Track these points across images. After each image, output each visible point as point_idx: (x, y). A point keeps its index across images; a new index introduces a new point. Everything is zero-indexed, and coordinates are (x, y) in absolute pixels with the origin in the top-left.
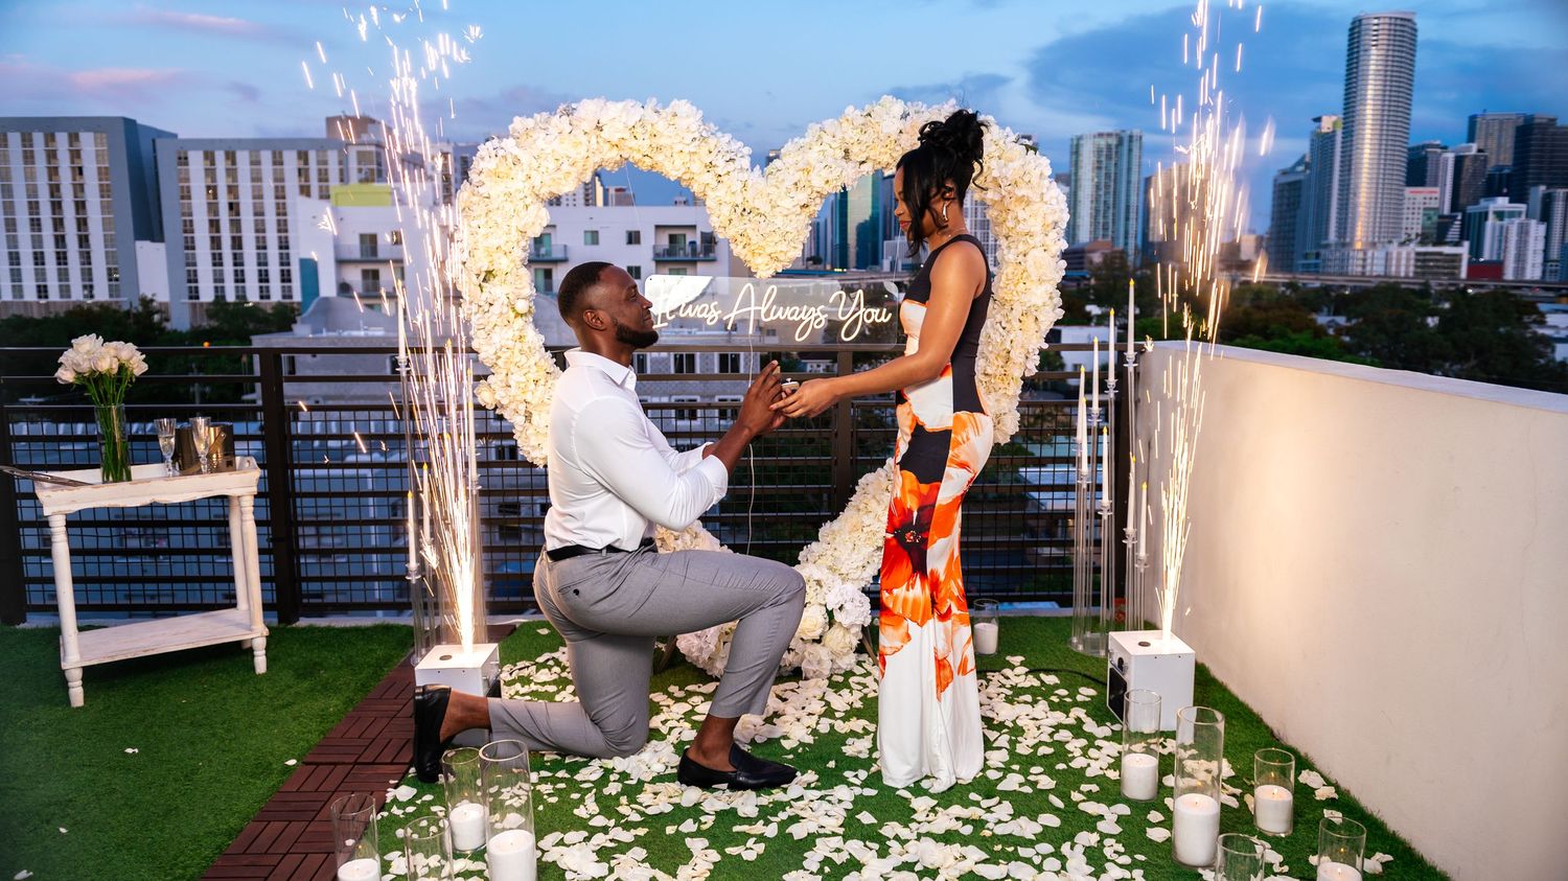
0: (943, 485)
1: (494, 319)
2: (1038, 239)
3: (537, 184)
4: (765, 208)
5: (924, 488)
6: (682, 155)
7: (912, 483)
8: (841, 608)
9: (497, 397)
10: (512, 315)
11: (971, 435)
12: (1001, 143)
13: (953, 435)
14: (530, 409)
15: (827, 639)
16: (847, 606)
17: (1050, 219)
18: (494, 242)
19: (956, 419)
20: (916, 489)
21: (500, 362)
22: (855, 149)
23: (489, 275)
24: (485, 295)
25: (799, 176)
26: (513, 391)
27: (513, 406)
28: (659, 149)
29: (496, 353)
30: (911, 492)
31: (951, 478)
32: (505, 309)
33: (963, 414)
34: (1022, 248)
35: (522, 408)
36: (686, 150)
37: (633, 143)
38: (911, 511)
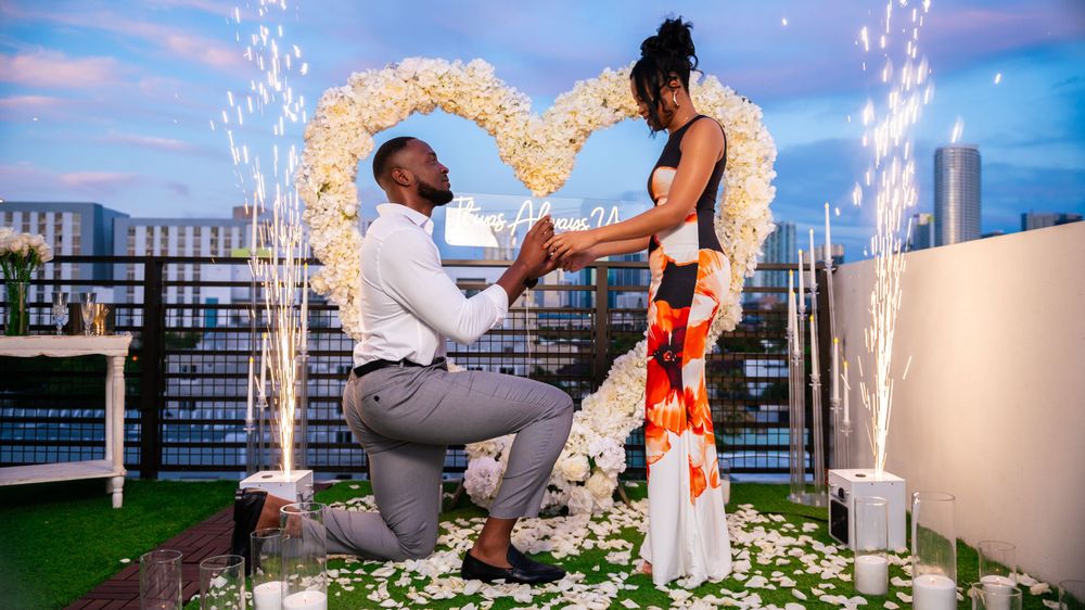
0: (692, 310)
1: (327, 220)
2: (753, 168)
3: (367, 117)
4: (542, 141)
5: (677, 313)
6: (479, 100)
7: (665, 309)
8: (601, 455)
9: (327, 282)
10: (342, 217)
11: (715, 269)
12: (723, 95)
13: (699, 267)
14: (352, 292)
15: (590, 482)
16: (606, 454)
17: (761, 155)
18: (330, 161)
19: (701, 254)
20: (670, 314)
21: (330, 255)
22: (612, 98)
23: (325, 187)
24: (320, 202)
25: (570, 117)
26: (339, 277)
27: (338, 290)
28: (461, 95)
29: (327, 247)
30: (666, 317)
31: (699, 303)
32: (336, 213)
33: (707, 251)
34: (741, 175)
35: (346, 291)
36: (482, 95)
37: (440, 90)
38: (666, 334)
